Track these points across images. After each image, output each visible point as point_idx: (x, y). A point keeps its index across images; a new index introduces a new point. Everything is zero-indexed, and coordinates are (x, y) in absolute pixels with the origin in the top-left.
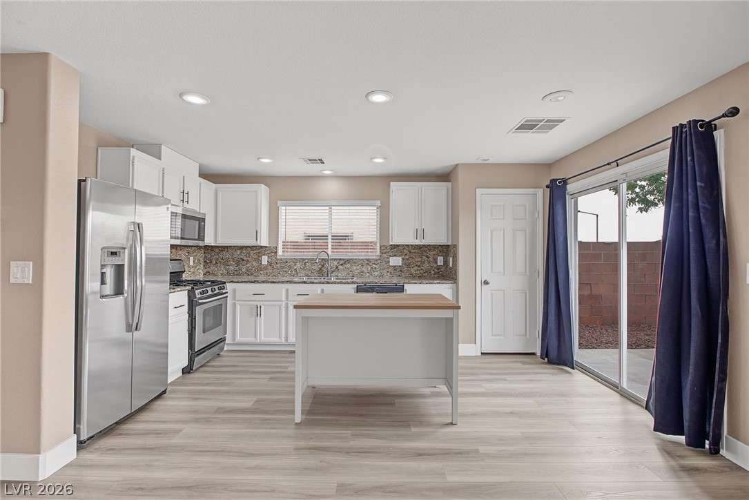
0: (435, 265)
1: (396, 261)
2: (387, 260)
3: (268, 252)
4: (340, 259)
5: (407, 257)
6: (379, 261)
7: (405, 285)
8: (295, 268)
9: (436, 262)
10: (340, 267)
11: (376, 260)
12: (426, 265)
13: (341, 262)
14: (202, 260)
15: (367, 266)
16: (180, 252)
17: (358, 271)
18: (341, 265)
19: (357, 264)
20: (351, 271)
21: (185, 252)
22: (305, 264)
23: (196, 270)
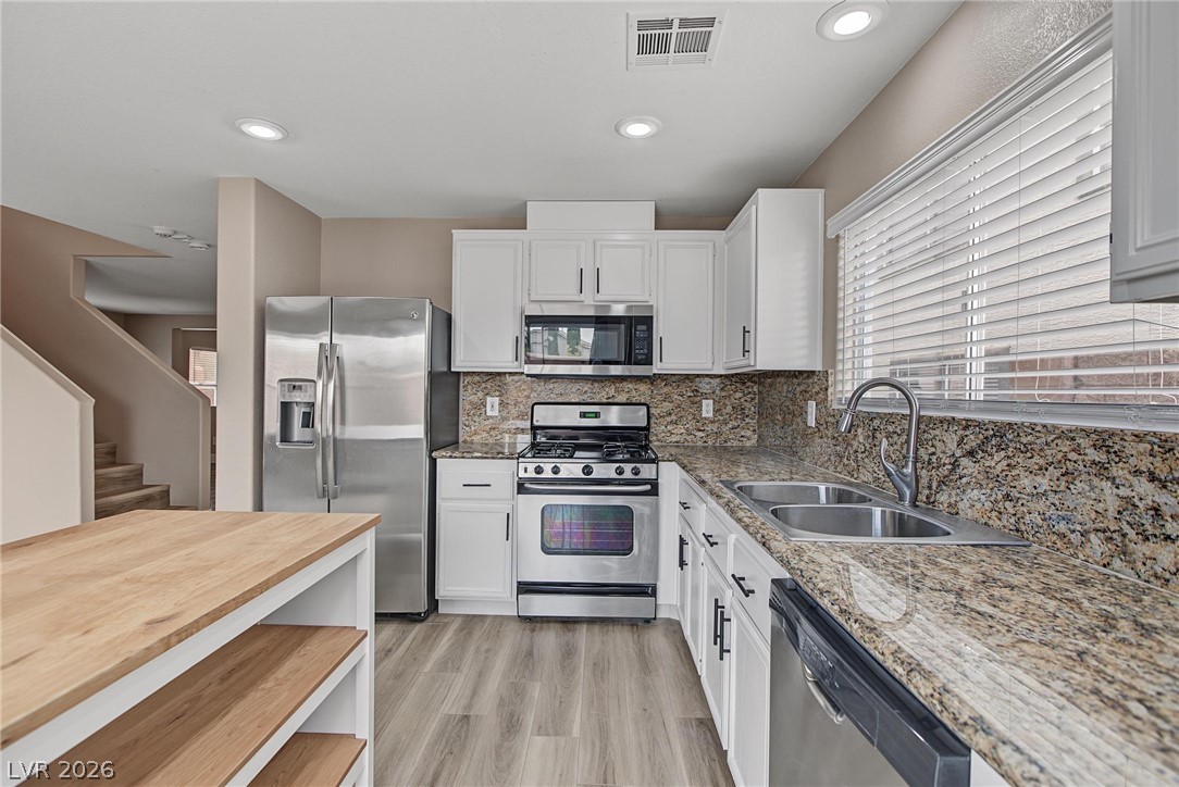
3: (817, 389)
4: (969, 427)
13: (972, 441)
15: (1096, 481)
16: (665, 390)
17: (1041, 506)
18: (971, 453)
19: (1036, 459)
20: (1007, 497)
21: (683, 389)
22: (874, 437)
23: (725, 429)
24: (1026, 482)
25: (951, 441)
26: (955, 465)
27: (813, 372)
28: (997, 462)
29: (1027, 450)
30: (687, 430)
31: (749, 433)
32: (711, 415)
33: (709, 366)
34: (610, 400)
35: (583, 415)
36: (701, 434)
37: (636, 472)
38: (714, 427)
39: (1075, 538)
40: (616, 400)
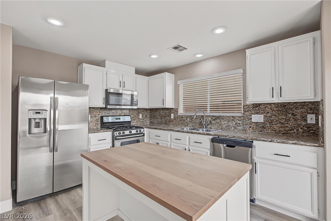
0: (304, 123)
1: (258, 118)
2: (250, 117)
3: (174, 111)
4: (213, 116)
5: (269, 115)
6: (242, 118)
7: (254, 141)
8: (187, 121)
9: (306, 120)
10: (213, 122)
11: (240, 117)
12: (291, 123)
13: (214, 118)
14: (148, 116)
15: (232, 121)
16: (132, 112)
17: (225, 125)
18: (214, 120)
19: (224, 120)
20: (220, 125)
21: (136, 112)
22: (192, 119)
23: (144, 120)
24: (223, 123)
25: (210, 119)
26: (211, 122)
27: (173, 108)
28: (218, 121)
29: (223, 119)
30: (137, 121)
31: (148, 121)
32: (141, 118)
33: (146, 107)
34: (120, 115)
35: (116, 119)
36: (139, 122)
37: (140, 131)
38: (142, 120)
39: (230, 128)
40: (121, 115)
